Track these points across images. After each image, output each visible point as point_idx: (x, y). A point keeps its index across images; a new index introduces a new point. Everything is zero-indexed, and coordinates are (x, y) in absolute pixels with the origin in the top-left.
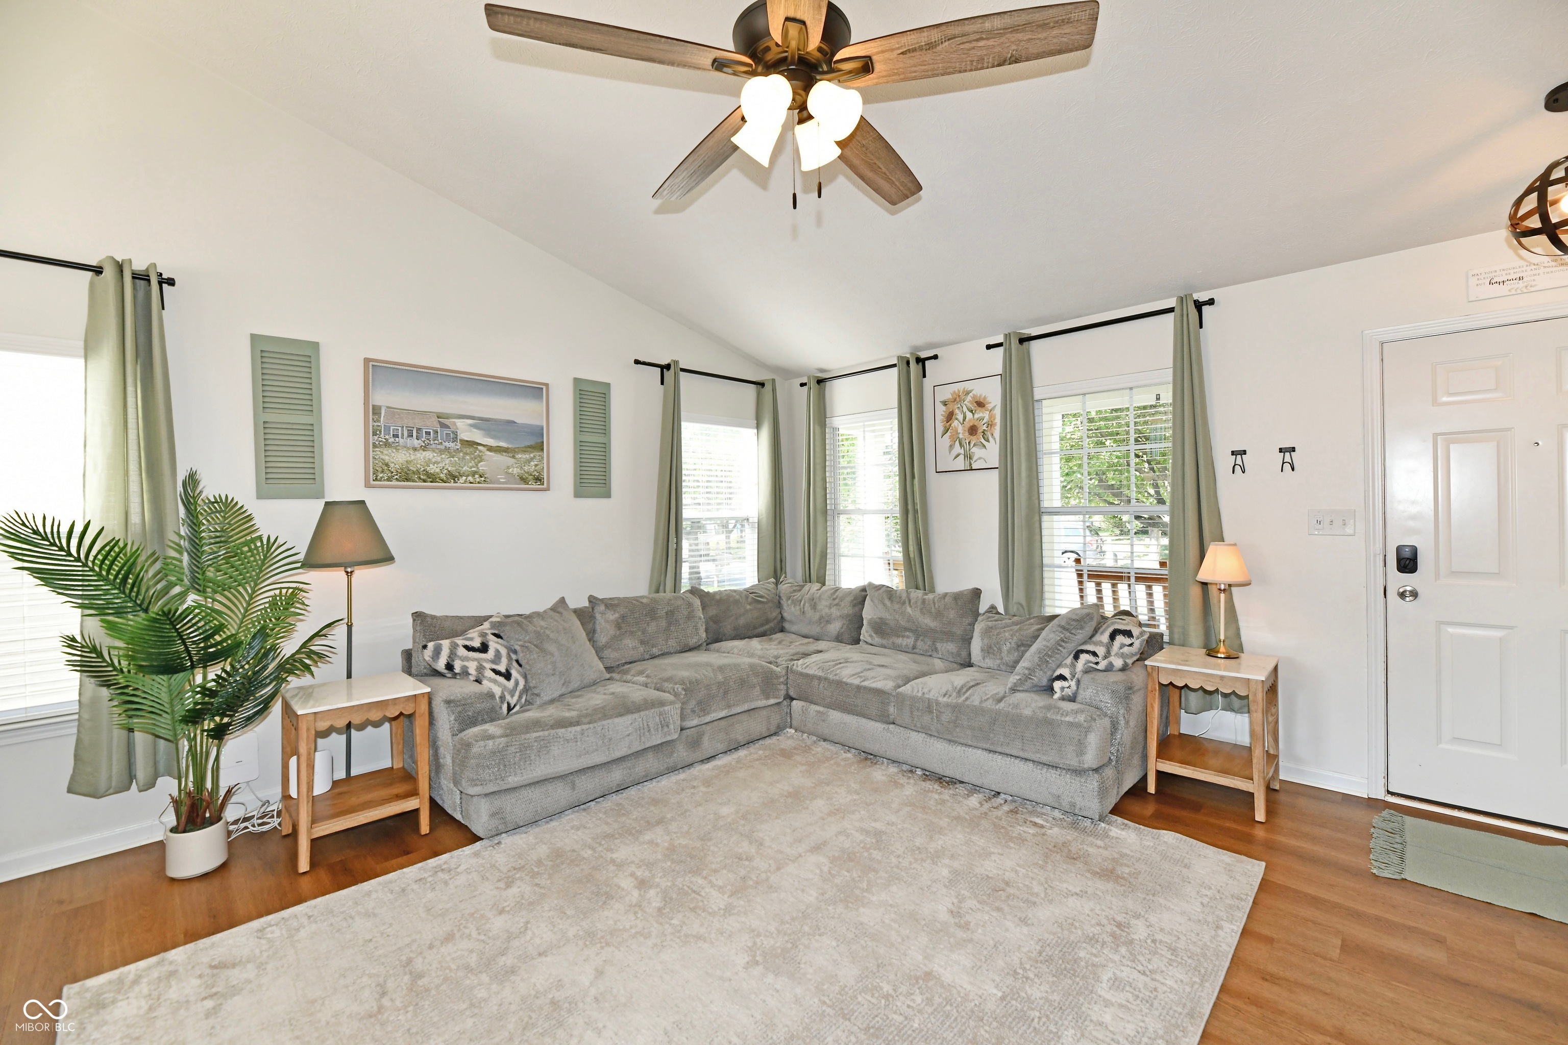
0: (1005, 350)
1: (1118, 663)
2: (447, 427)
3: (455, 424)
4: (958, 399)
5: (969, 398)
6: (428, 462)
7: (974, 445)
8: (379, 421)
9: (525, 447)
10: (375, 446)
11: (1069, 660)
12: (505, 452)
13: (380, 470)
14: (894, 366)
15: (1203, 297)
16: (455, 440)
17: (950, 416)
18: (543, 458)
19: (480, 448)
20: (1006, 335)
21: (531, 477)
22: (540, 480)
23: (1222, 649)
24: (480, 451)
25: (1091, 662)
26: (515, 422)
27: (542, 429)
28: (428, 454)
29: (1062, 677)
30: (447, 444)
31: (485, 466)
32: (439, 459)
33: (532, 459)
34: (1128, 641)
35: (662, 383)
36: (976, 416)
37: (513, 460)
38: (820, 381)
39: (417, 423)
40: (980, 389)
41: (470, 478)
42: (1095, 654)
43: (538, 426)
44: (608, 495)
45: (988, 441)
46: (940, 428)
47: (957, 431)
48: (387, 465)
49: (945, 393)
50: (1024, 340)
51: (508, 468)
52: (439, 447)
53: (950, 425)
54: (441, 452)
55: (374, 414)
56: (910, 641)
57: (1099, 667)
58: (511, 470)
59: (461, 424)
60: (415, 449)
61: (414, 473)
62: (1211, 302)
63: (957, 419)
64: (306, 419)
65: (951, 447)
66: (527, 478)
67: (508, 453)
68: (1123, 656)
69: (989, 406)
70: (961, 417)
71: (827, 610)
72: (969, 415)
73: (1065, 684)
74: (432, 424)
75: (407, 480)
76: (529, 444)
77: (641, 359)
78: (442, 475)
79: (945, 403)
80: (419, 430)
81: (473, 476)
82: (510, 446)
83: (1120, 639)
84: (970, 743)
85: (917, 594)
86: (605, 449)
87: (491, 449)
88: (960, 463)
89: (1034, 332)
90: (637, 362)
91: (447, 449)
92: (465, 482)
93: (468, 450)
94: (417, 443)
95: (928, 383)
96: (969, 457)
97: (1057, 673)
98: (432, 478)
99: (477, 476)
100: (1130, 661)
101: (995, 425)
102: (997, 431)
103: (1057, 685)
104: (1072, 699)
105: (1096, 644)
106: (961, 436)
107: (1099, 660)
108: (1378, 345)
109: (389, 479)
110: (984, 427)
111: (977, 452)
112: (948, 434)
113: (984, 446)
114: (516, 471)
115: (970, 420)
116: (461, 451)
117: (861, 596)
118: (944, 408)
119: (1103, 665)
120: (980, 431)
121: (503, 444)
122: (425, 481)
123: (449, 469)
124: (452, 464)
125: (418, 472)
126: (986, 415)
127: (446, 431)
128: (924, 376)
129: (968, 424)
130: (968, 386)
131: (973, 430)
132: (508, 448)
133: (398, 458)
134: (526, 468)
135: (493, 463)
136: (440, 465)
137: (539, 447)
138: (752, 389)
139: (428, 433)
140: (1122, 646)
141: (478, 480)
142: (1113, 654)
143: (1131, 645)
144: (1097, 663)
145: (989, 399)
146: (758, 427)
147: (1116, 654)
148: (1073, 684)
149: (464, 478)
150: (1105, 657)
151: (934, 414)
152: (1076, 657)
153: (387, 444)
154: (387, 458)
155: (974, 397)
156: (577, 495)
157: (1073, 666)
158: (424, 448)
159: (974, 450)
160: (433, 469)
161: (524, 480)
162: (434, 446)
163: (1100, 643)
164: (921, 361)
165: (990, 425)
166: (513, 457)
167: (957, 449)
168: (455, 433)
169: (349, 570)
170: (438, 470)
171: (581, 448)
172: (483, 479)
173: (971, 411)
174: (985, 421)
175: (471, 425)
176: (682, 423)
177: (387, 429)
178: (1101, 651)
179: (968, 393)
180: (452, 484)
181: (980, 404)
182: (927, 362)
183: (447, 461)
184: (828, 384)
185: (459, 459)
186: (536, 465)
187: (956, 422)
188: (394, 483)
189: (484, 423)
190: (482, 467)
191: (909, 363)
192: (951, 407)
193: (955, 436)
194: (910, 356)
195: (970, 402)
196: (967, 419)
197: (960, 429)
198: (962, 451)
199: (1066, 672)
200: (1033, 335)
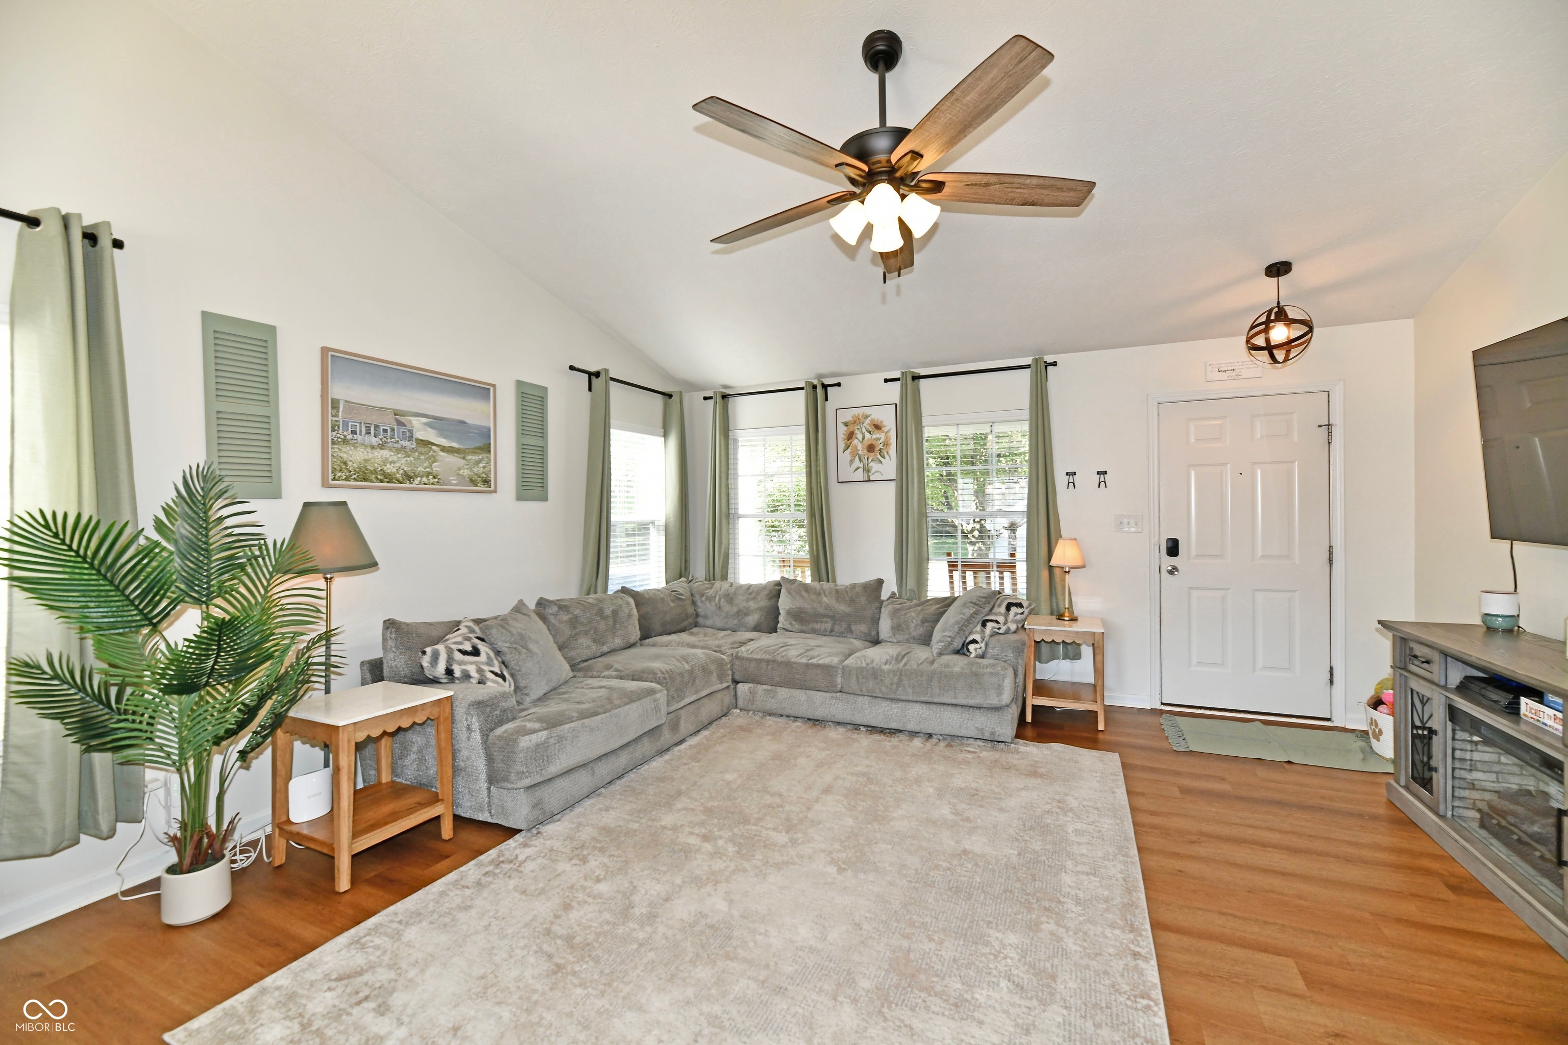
0: (902, 385)
1: (1013, 627)
2: (403, 424)
3: (410, 422)
4: (858, 421)
5: (868, 421)
6: (385, 462)
7: (872, 461)
8: (337, 416)
9: (474, 448)
10: (333, 443)
11: (979, 628)
12: (457, 453)
13: (338, 468)
14: (802, 388)
15: (1049, 359)
16: (410, 438)
17: (851, 436)
18: (490, 460)
19: (434, 448)
20: (903, 373)
21: (479, 479)
22: (488, 482)
23: (1067, 614)
24: (434, 451)
25: (995, 628)
26: (464, 422)
27: (489, 430)
28: (385, 453)
29: (974, 641)
30: (403, 443)
31: (438, 467)
32: (395, 458)
33: (480, 461)
34: (1020, 610)
35: (590, 390)
36: (874, 436)
37: (464, 462)
38: (724, 397)
39: (374, 419)
40: (877, 415)
41: (424, 479)
42: (997, 622)
43: (484, 427)
44: (545, 499)
45: (884, 457)
46: (842, 445)
47: (856, 447)
48: (345, 463)
49: (847, 416)
50: (916, 378)
51: (459, 469)
52: (396, 445)
53: (851, 443)
54: (398, 451)
55: (333, 408)
56: (828, 626)
57: (1000, 631)
58: (462, 471)
59: (416, 422)
60: (373, 447)
61: (371, 472)
62: (1055, 364)
63: (857, 438)
64: (261, 410)
65: (852, 461)
66: (476, 480)
67: (459, 454)
68: (1016, 622)
69: (885, 429)
70: (860, 437)
71: (744, 604)
72: (867, 435)
73: (977, 646)
74: (388, 422)
75: (365, 480)
76: (477, 445)
77: (577, 366)
78: (398, 476)
79: (846, 424)
80: (376, 427)
81: (428, 477)
82: (461, 447)
83: (1014, 610)
84: (911, 698)
85: (825, 585)
86: (543, 452)
87: (444, 449)
88: (859, 475)
89: (923, 372)
90: (572, 368)
91: (403, 448)
92: (420, 483)
93: (423, 450)
94: (375, 441)
95: (831, 406)
96: (867, 470)
97: (970, 638)
98: (388, 478)
99: (431, 477)
100: (1020, 626)
101: (890, 444)
102: (893, 450)
103: (972, 647)
104: (982, 656)
105: (996, 614)
106: (860, 452)
107: (1000, 626)
108: (1156, 404)
109: (347, 479)
110: (881, 446)
111: (874, 466)
112: (849, 450)
113: (881, 462)
114: (466, 472)
115: (868, 440)
116: (417, 451)
117: (775, 590)
118: (845, 428)
119: (1003, 630)
120: (877, 449)
121: (455, 445)
122: (382, 481)
123: (405, 469)
124: (408, 464)
125: (375, 472)
126: (882, 436)
127: (402, 429)
128: (827, 400)
129: (866, 443)
130: (867, 411)
131: (871, 448)
132: (459, 449)
133: (356, 456)
134: (475, 470)
135: (446, 463)
136: (397, 465)
137: (486, 449)
138: (659, 399)
139: (385, 431)
140: (1016, 614)
141: (431, 481)
142: (1009, 621)
143: (1022, 613)
144: (999, 629)
145: (885, 423)
146: (665, 435)
147: (1012, 621)
148: (983, 645)
149: (419, 479)
150: (1005, 624)
151: (834, 434)
152: (984, 624)
153: (345, 441)
154: (345, 456)
155: (872, 421)
156: (520, 497)
157: (983, 632)
158: (382, 446)
159: (872, 464)
160: (389, 468)
161: (473, 482)
162: (390, 445)
163: (999, 614)
164: (825, 387)
165: (886, 444)
166: (464, 458)
167: (857, 463)
168: (411, 432)
169: (329, 576)
170: (394, 470)
171: (523, 450)
172: (436, 480)
173: (870, 432)
174: (881, 441)
175: (426, 424)
176: (611, 430)
177: (346, 424)
178: (1001, 619)
179: (867, 417)
180: (408, 485)
181: (878, 427)
182: (829, 389)
183: (403, 461)
184: (731, 399)
185: (415, 459)
186: (484, 467)
187: (856, 441)
188: (352, 483)
189: (438, 423)
190: (436, 468)
191: (815, 387)
192: (851, 428)
193: (855, 454)
194: (815, 382)
195: (868, 424)
196: (866, 439)
197: (860, 447)
198: (861, 465)
199: (977, 637)
200: (922, 374)
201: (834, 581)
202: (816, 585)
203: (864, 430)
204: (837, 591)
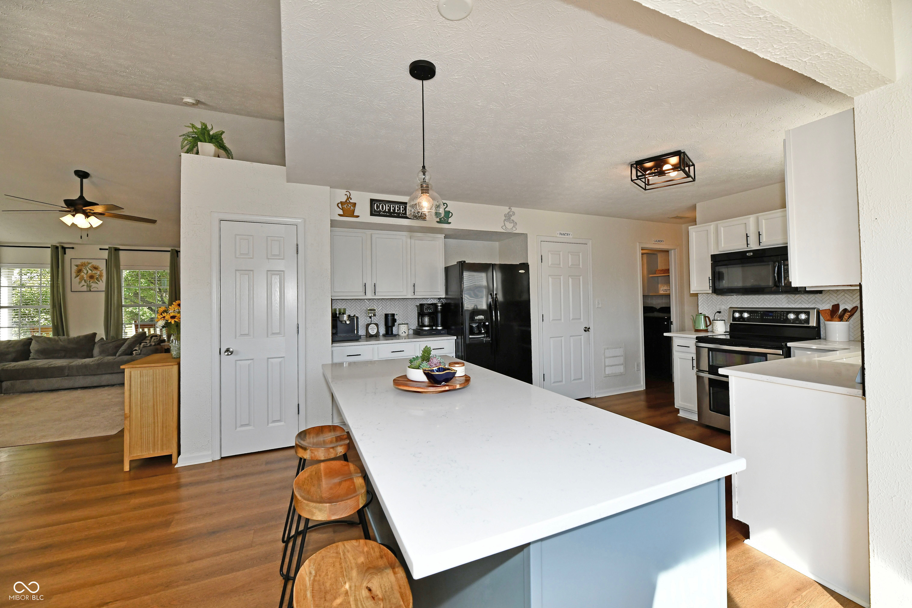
0: (109, 252)
1: (153, 344)
4: (84, 265)
5: (90, 265)
7: (92, 282)
14: (49, 247)
17: (79, 271)
20: (109, 247)
25: (145, 345)
29: (136, 350)
34: (156, 338)
36: (93, 272)
40: (95, 263)
45: (99, 281)
46: (74, 275)
47: (83, 276)
49: (79, 262)
50: (117, 250)
53: (80, 274)
56: (63, 354)
57: (148, 346)
63: (83, 272)
65: (80, 283)
68: (154, 342)
69: (100, 270)
70: (85, 272)
72: (90, 272)
73: (137, 351)
79: (77, 266)
83: (154, 338)
85: (61, 337)
88: (85, 288)
89: (121, 247)
95: (67, 257)
96: (89, 286)
97: (134, 349)
100: (156, 343)
101: (103, 276)
102: (104, 278)
103: (134, 352)
104: (140, 354)
105: (146, 340)
106: (85, 279)
107: (147, 344)
110: (97, 276)
111: (93, 285)
112: (79, 277)
113: (97, 283)
115: (90, 273)
118: (76, 268)
119: (149, 345)
120: (95, 278)
126: (98, 272)
128: (65, 254)
129: (89, 275)
130: (89, 261)
131: (92, 277)
140: (154, 339)
142: (152, 342)
143: (157, 339)
144: (147, 345)
145: (100, 267)
147: (153, 342)
148: (139, 351)
150: (149, 343)
151: (70, 269)
152: (140, 344)
155: (92, 265)
157: (139, 346)
159: (92, 284)
163: (148, 340)
164: (64, 249)
165: (101, 276)
167: (83, 283)
173: (91, 270)
174: (98, 274)
178: (148, 341)
179: (89, 263)
181: (96, 268)
182: (66, 249)
187: (82, 274)
191: (57, 248)
192: (80, 268)
193: (82, 279)
194: (58, 245)
195: (90, 267)
196: (89, 273)
197: (85, 276)
198: (86, 284)
199: (137, 348)
200: (121, 248)
201: (68, 335)
202: (56, 337)
203: (88, 269)
204: (69, 339)
